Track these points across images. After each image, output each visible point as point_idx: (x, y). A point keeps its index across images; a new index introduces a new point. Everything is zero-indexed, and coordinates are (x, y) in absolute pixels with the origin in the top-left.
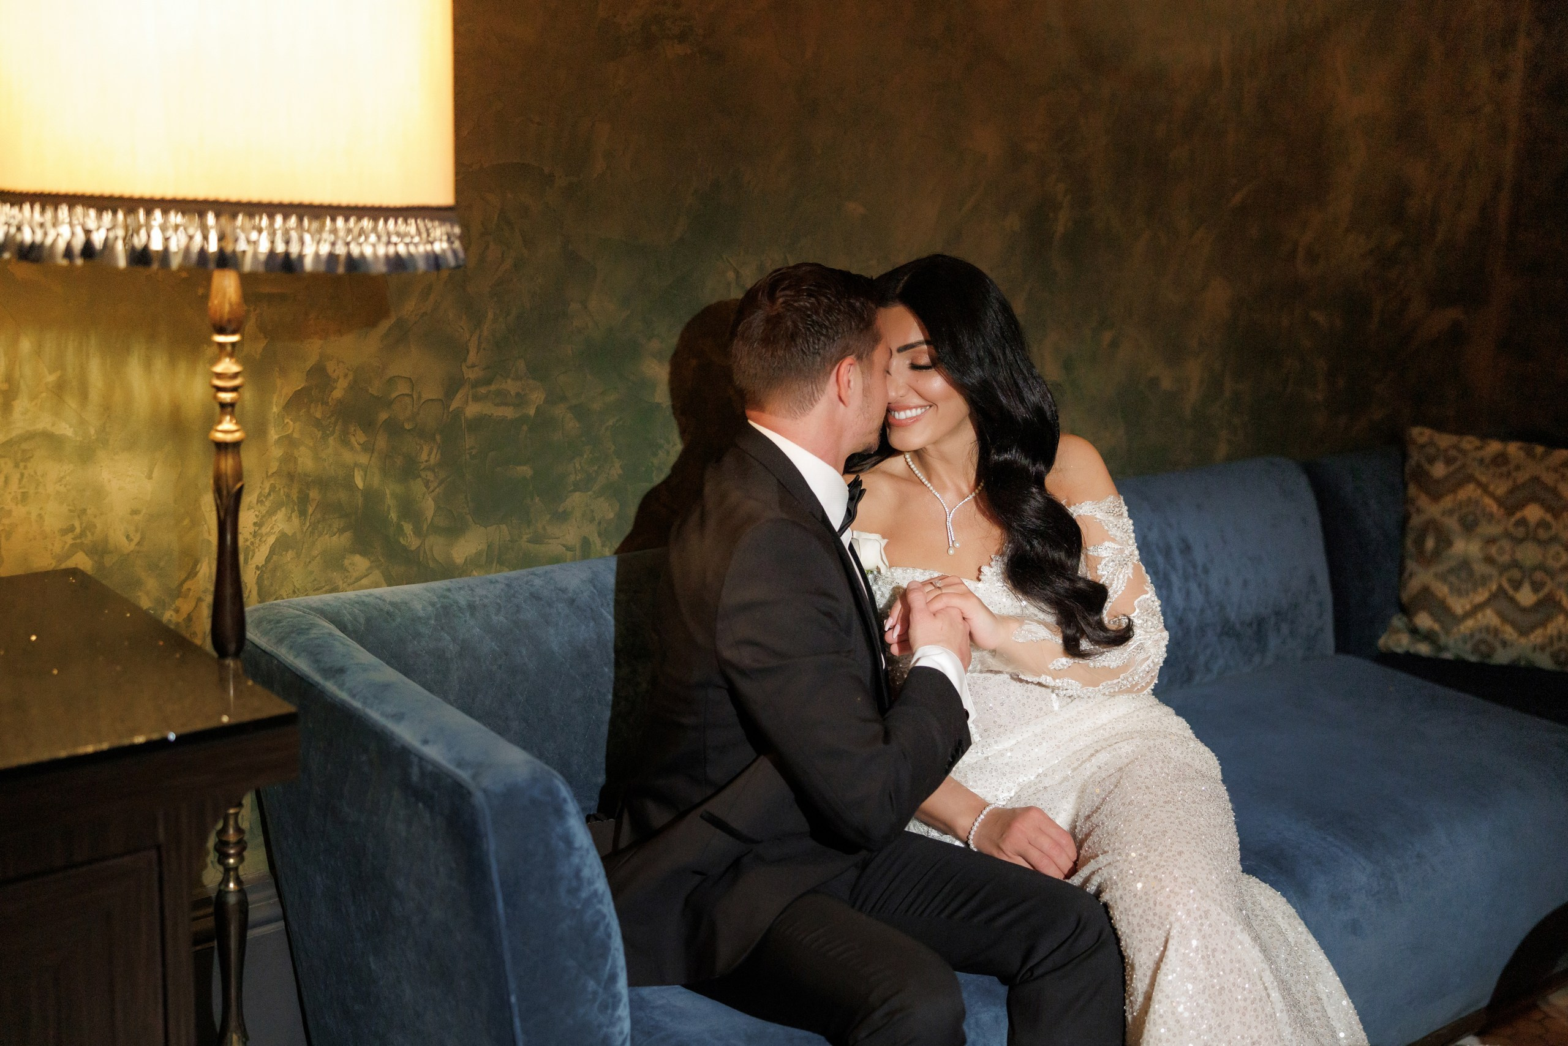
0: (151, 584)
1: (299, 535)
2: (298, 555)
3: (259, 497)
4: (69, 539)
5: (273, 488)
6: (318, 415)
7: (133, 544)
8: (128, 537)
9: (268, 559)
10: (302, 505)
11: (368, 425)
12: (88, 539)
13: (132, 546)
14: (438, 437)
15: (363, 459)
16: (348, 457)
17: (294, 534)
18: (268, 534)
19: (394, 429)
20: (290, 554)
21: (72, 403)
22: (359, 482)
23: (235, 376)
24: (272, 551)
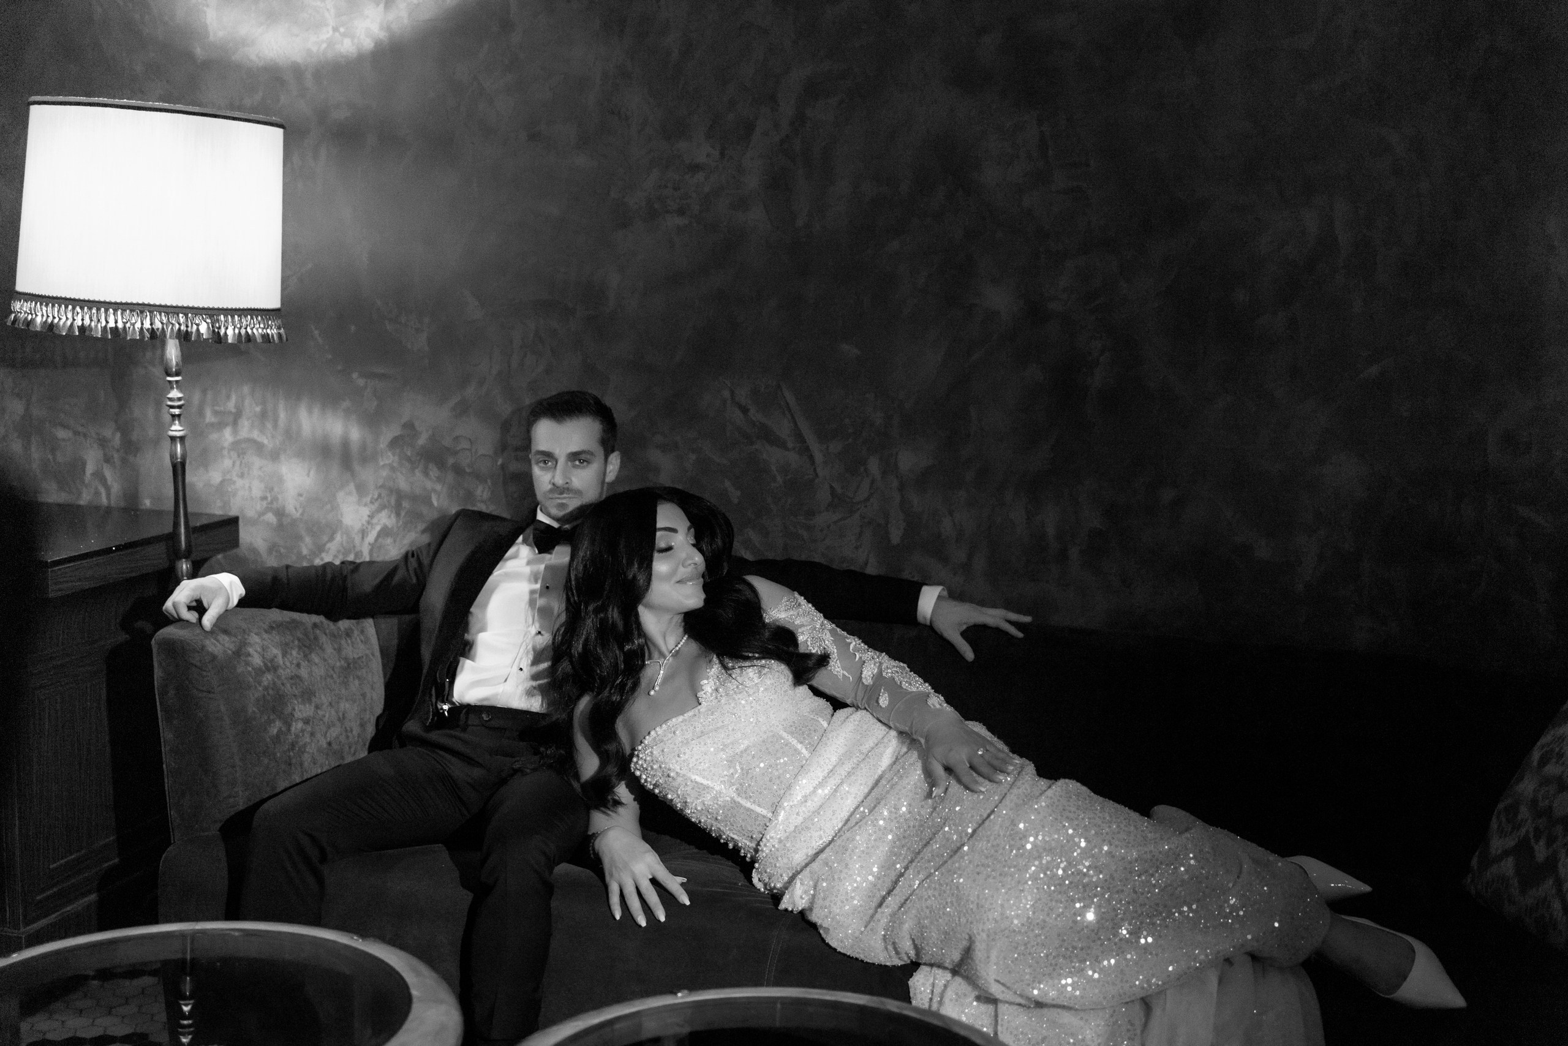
0: (308, 540)
1: (395, 530)
2: (395, 541)
3: (372, 498)
4: (265, 503)
5: (380, 496)
6: (409, 453)
7: (298, 514)
8: (296, 509)
9: (376, 540)
10: (397, 509)
11: (441, 465)
12: (275, 505)
13: (298, 515)
14: (489, 481)
15: (438, 487)
16: (429, 485)
17: (393, 528)
18: (377, 524)
19: (458, 470)
20: (389, 541)
21: (269, 425)
22: (435, 503)
23: (179, 399)
24: (379, 536)
